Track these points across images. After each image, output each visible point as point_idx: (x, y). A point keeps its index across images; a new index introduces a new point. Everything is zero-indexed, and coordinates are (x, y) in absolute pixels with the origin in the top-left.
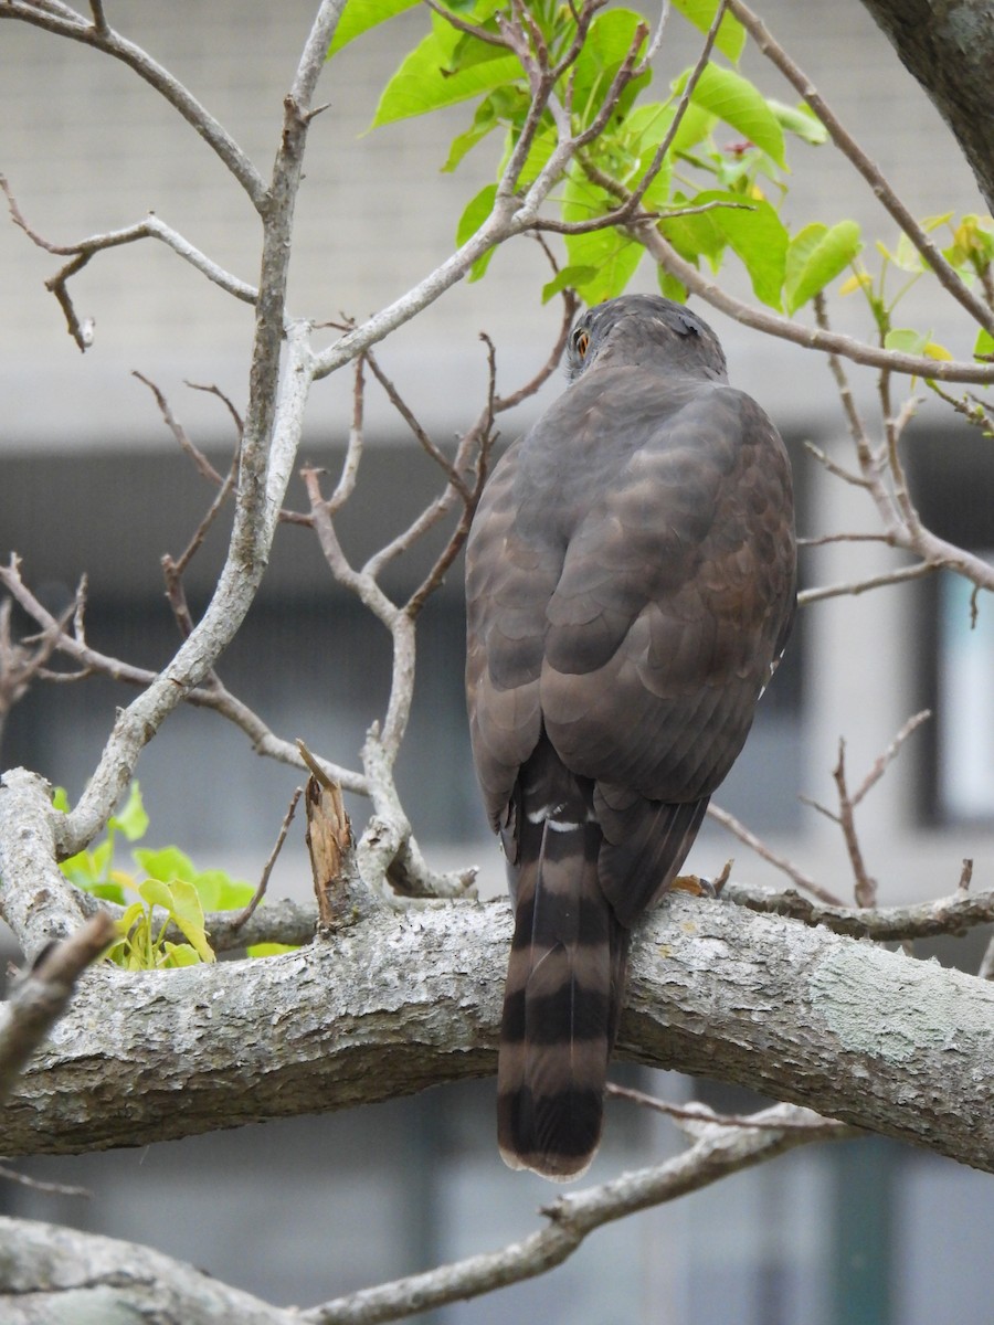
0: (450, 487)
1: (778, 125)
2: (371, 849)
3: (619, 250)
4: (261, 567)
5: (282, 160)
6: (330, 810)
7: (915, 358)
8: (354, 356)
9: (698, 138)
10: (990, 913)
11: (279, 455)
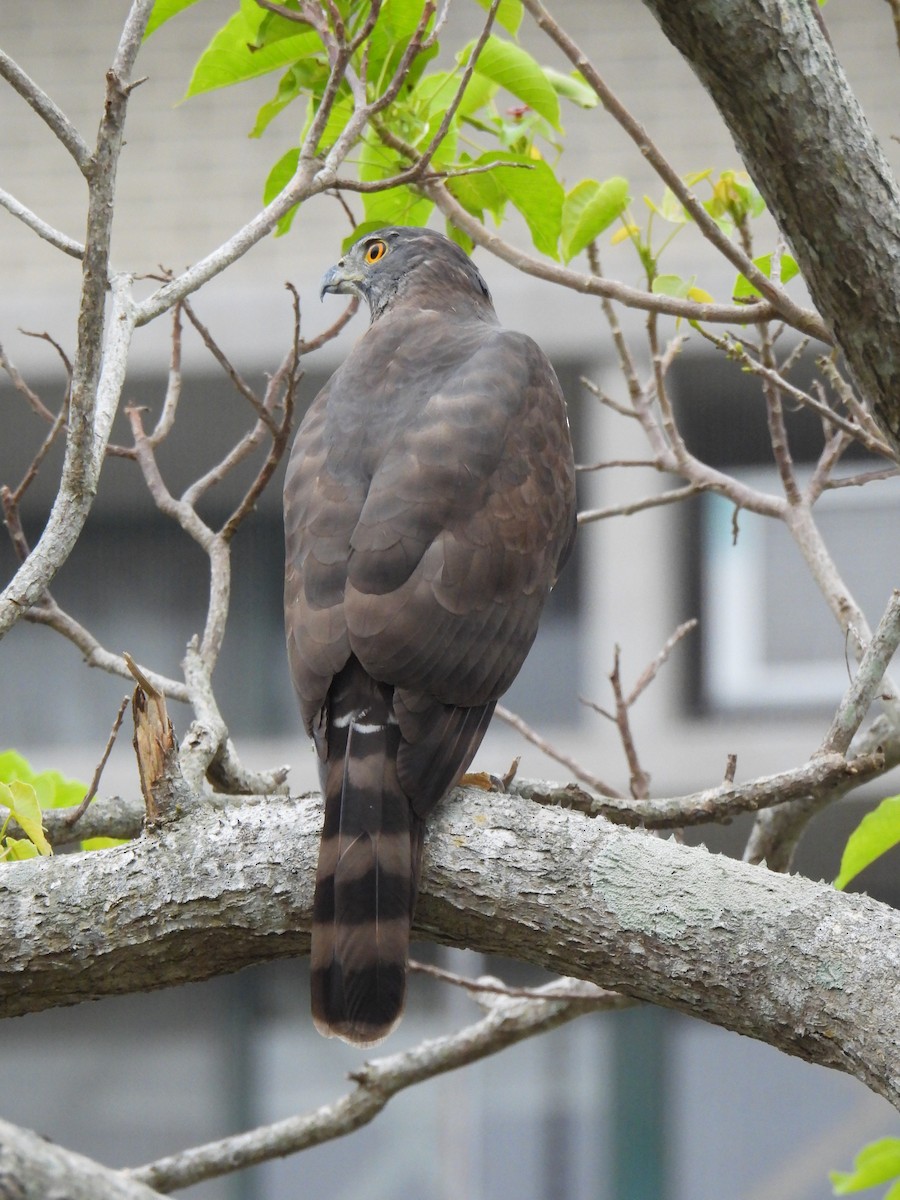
0: (260, 422)
1: (554, 92)
2: (192, 751)
3: (412, 206)
4: (90, 497)
5: (105, 128)
6: (155, 716)
7: (679, 300)
8: (172, 305)
9: (481, 102)
10: (753, 803)
11: (105, 395)
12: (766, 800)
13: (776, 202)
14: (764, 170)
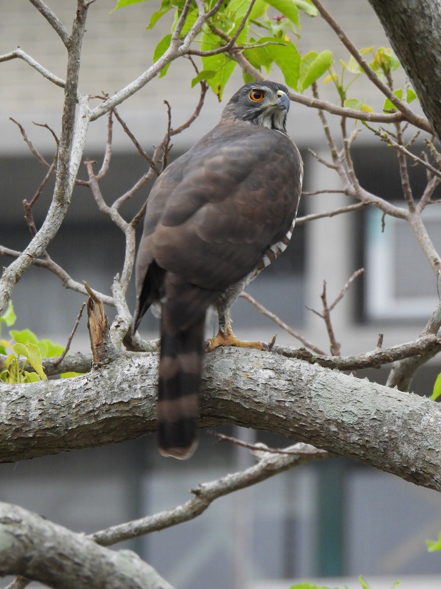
0: (151, 169)
1: (296, 8)
2: (116, 330)
3: (226, 63)
4: (67, 205)
5: (76, 23)
6: (98, 312)
7: (356, 111)
8: (108, 111)
9: (260, 13)
10: (391, 358)
11: (75, 155)
12: (397, 357)
13: (405, 62)
14: (400, 46)
